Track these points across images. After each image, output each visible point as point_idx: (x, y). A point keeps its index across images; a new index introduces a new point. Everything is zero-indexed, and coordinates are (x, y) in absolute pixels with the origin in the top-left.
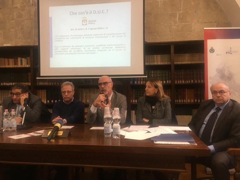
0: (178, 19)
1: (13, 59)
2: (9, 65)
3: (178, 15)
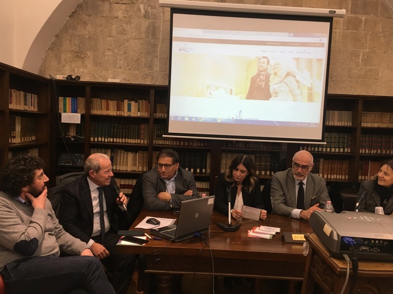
0: (362, 60)
1: (116, 102)
2: (108, 109)
3: (361, 54)
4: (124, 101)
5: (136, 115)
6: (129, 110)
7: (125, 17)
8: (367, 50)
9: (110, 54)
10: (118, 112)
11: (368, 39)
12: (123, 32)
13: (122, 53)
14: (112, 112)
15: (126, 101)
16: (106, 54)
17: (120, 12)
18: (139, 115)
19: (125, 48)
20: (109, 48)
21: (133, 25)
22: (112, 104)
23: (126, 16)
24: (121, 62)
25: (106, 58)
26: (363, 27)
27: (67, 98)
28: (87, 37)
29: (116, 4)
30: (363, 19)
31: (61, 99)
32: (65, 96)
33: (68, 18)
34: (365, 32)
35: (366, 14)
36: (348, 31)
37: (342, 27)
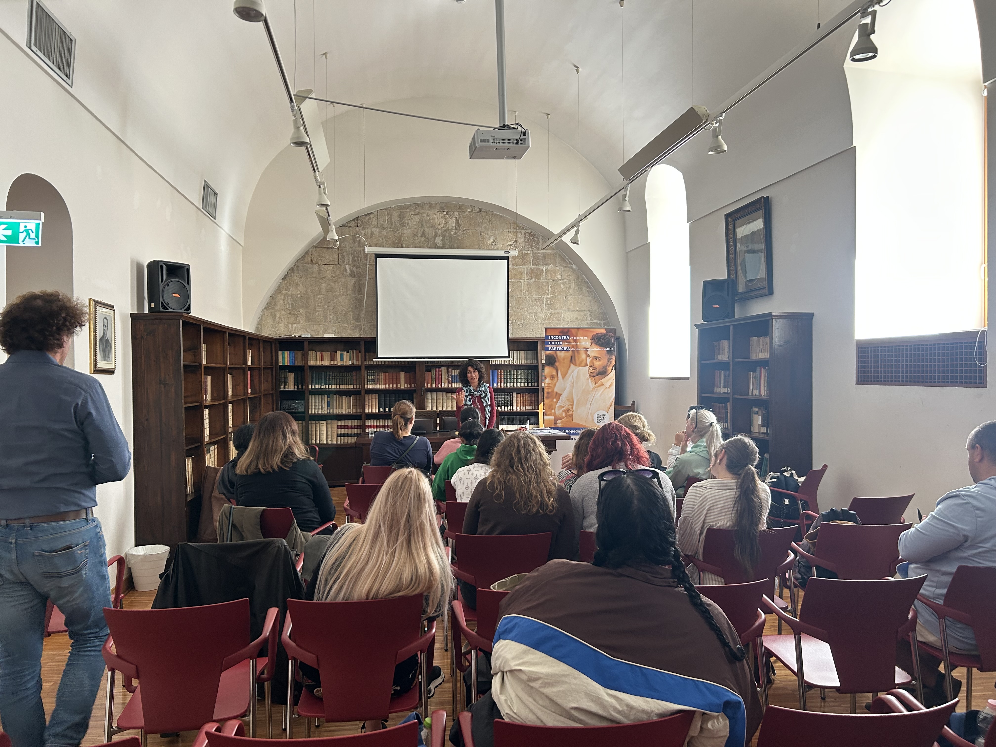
0: (545, 304)
1: (329, 353)
2: (322, 360)
3: (545, 300)
4: (336, 352)
5: (347, 364)
6: (342, 359)
7: (332, 276)
8: (549, 296)
9: (320, 310)
10: (332, 362)
11: (549, 286)
12: (332, 290)
13: (331, 309)
14: (327, 362)
15: (339, 352)
16: (317, 310)
17: (328, 272)
18: (350, 363)
19: (334, 304)
20: (319, 304)
21: (340, 284)
22: (326, 355)
23: (334, 275)
24: (331, 317)
25: (317, 314)
26: (544, 276)
27: (286, 352)
28: (299, 296)
29: (324, 266)
30: (544, 269)
31: (280, 353)
32: (283, 350)
33: (281, 281)
34: (547, 281)
35: (546, 265)
36: (532, 280)
37: (526, 277)
